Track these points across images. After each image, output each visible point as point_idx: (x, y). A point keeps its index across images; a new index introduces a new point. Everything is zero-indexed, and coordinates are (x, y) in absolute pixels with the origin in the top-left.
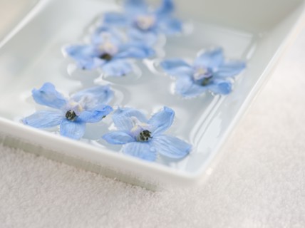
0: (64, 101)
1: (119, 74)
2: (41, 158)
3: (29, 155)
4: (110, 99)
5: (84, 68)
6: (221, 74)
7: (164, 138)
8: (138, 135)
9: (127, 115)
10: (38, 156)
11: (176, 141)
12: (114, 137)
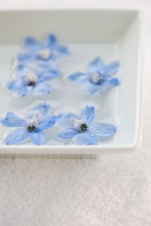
0: (23, 120)
1: (46, 93)
2: (17, 159)
3: (8, 160)
4: (50, 111)
5: (24, 96)
6: (107, 74)
7: (95, 125)
8: (79, 129)
9: (66, 118)
10: (14, 158)
11: (103, 125)
12: (66, 134)
